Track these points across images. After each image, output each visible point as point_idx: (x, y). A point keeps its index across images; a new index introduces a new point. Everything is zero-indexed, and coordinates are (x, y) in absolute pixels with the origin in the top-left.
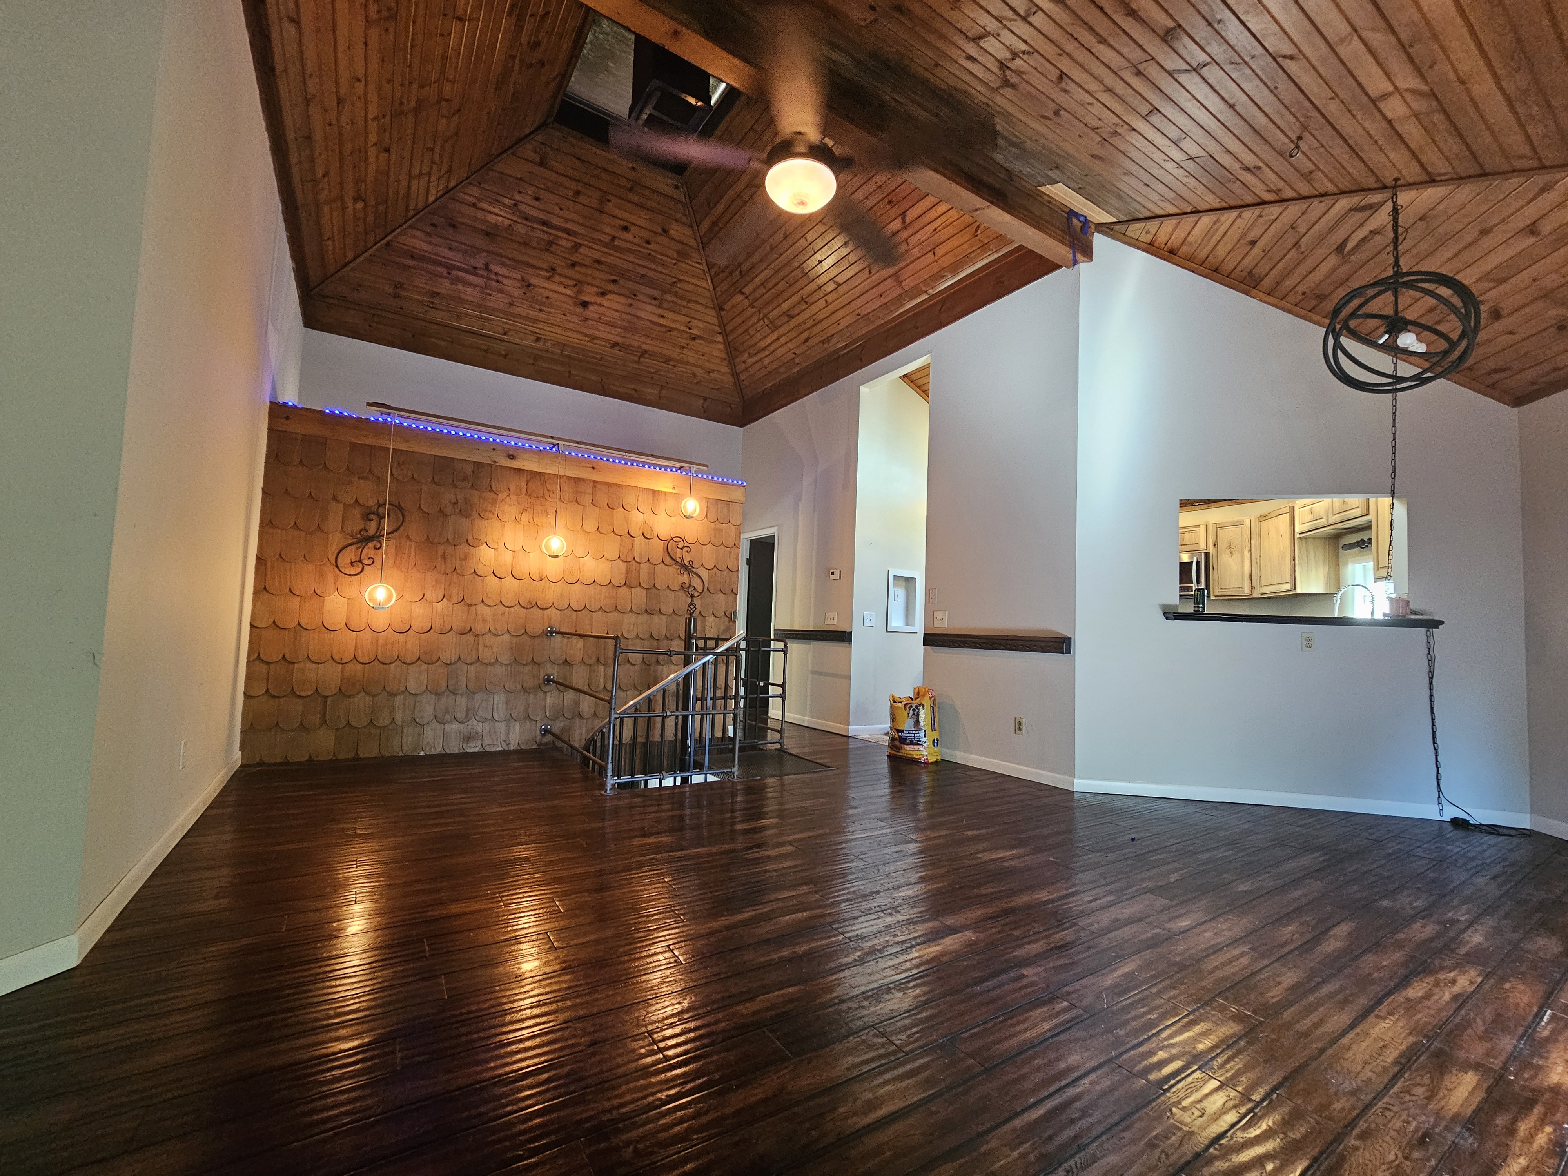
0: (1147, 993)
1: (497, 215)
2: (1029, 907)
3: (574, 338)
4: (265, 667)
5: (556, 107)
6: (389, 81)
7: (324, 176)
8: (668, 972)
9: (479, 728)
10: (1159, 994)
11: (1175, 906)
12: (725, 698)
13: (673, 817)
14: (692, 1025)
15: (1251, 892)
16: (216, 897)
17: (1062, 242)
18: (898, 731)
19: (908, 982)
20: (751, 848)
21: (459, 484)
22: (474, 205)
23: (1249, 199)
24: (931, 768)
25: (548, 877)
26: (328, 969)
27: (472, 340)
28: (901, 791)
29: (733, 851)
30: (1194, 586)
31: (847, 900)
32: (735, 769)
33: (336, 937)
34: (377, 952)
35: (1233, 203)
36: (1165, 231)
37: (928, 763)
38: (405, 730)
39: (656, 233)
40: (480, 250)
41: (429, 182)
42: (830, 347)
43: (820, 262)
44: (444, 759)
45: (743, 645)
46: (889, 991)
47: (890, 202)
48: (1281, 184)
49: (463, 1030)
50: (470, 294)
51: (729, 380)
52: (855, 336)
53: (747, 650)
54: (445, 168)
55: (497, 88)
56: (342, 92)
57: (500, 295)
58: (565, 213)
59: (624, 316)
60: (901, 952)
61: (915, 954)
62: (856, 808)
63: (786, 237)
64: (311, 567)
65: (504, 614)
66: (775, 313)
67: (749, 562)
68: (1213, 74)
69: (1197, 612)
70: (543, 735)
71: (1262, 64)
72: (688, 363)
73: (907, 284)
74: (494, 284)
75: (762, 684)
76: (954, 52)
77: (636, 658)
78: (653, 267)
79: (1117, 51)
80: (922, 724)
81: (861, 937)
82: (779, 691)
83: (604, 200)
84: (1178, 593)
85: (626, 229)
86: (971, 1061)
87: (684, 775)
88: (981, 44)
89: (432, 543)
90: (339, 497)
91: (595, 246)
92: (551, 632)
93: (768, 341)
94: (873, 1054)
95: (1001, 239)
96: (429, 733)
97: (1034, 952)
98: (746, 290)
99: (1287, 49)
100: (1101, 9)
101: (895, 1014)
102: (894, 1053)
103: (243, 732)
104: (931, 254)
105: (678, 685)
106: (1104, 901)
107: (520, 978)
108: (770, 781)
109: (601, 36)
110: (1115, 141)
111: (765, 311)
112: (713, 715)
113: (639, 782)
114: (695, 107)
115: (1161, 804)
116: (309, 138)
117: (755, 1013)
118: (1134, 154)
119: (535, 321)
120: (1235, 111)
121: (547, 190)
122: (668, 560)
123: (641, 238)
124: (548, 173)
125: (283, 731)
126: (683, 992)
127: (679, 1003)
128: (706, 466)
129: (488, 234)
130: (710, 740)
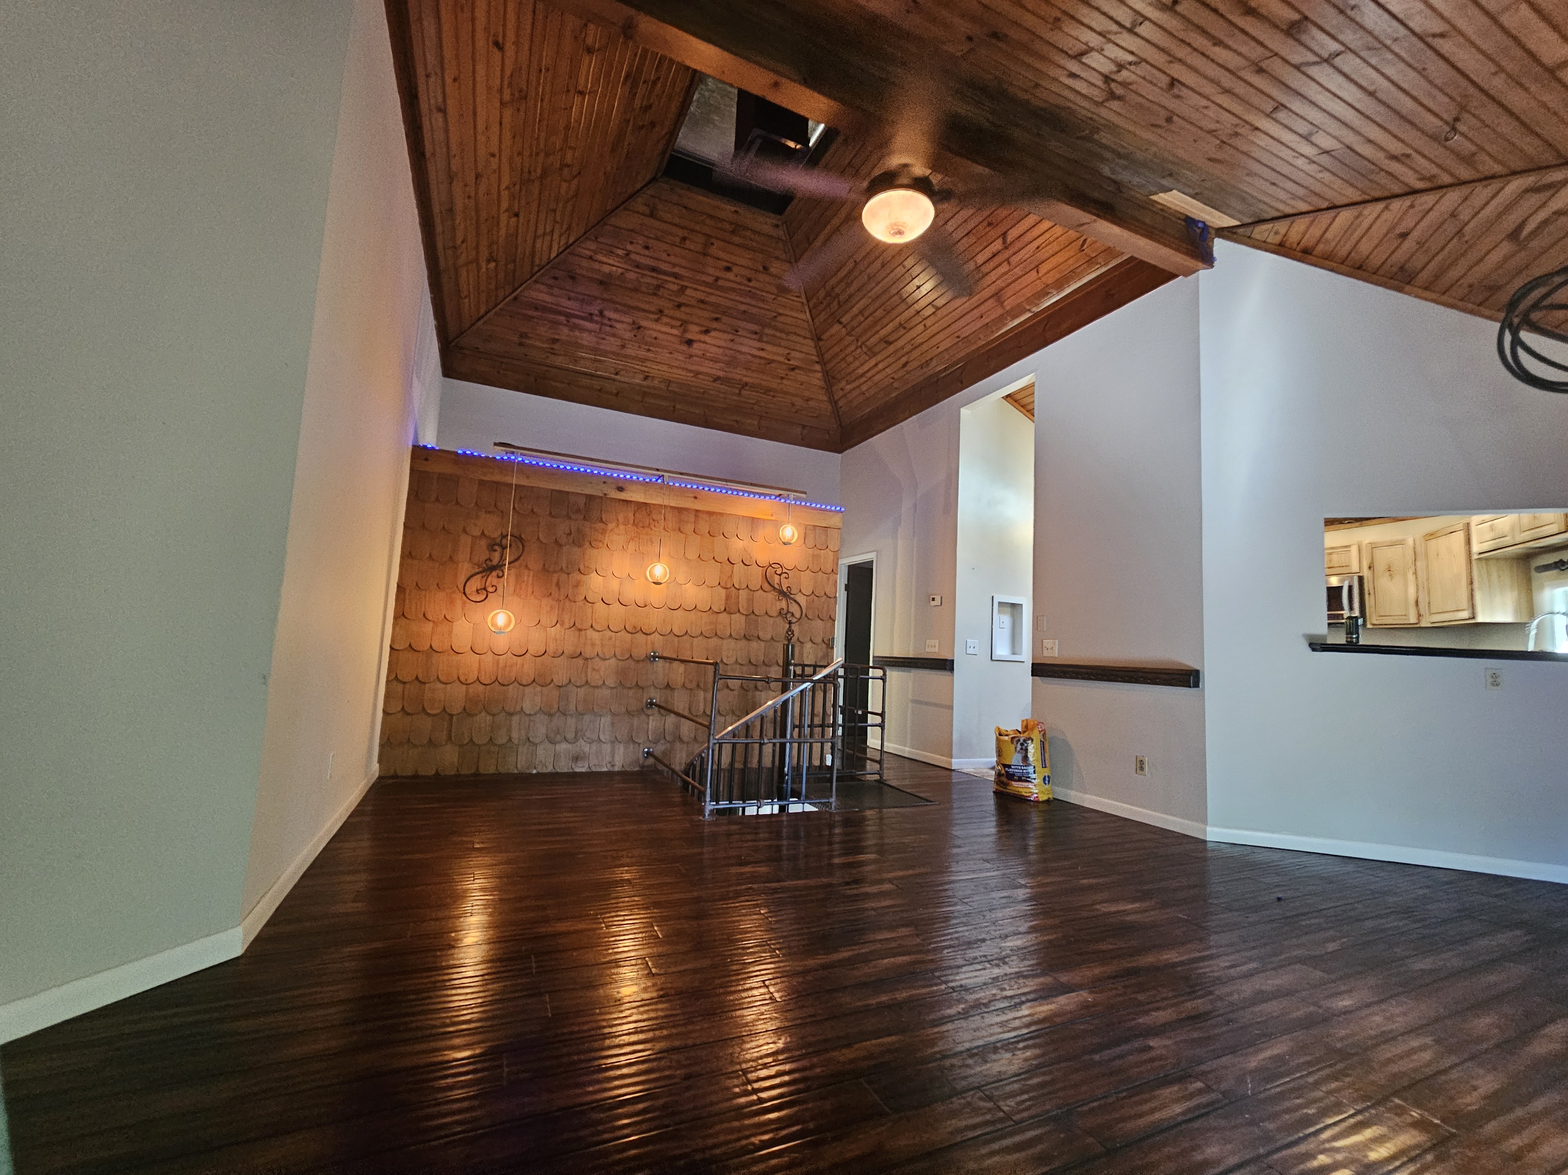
0: (1302, 1082)
1: (613, 266)
2: (1155, 969)
3: (677, 374)
4: (401, 686)
5: (666, 161)
6: (519, 154)
7: (463, 242)
8: (763, 1008)
9: (586, 749)
10: (1317, 1084)
11: (1333, 981)
12: (823, 726)
13: (770, 846)
14: (787, 1067)
15: (1431, 971)
16: (354, 901)
17: (1177, 250)
18: (1005, 766)
19: (1018, 1042)
20: (848, 884)
21: (573, 516)
22: (591, 258)
23: (1397, 189)
24: (1042, 807)
25: (647, 900)
26: (446, 977)
27: (586, 381)
28: (1009, 831)
29: (830, 885)
30: (1346, 613)
31: (950, 947)
32: (833, 800)
33: (454, 947)
34: (489, 965)
35: (1377, 194)
36: (1297, 231)
37: (1038, 802)
38: (520, 750)
39: (756, 271)
40: (596, 298)
41: (552, 240)
42: (928, 371)
43: (918, 287)
44: (554, 778)
45: (841, 672)
46: (995, 1050)
47: (989, 224)
48: (1435, 170)
49: (565, 1050)
50: (587, 339)
51: (827, 407)
52: (954, 359)
53: (845, 678)
54: (565, 227)
55: (613, 151)
56: (480, 167)
57: (612, 339)
58: (672, 259)
59: (728, 352)
60: (1010, 1008)
61: (1025, 1011)
62: (959, 847)
63: (883, 265)
64: (441, 595)
65: (610, 638)
66: (873, 340)
67: (847, 588)
68: (1348, 63)
69: (1350, 643)
70: (646, 758)
71: (1407, 46)
72: (786, 393)
73: (1009, 304)
74: (608, 328)
75: (860, 712)
76: (1053, 72)
77: (735, 684)
78: (754, 303)
79: (1235, 51)
80: (1031, 759)
81: (965, 989)
82: (878, 719)
83: (708, 244)
84: (1326, 621)
85: (728, 269)
86: (1090, 1140)
87: (782, 803)
88: (1084, 60)
89: (548, 571)
90: (468, 529)
91: (700, 288)
92: (654, 657)
93: (866, 367)
94: (978, 1120)
95: (1110, 252)
96: (540, 751)
97: (1162, 1021)
98: (843, 320)
99: (1437, 26)
100: (1215, 11)
101: (1003, 1077)
102: (1001, 1120)
103: (382, 746)
104: (1034, 273)
105: (775, 711)
106: (1245, 968)
107: (619, 1002)
108: (869, 813)
109: (706, 93)
110: (1237, 142)
111: (864, 338)
112: (811, 744)
113: (736, 809)
114: (795, 150)
115: (1313, 860)
116: (451, 210)
117: (852, 1061)
118: (1257, 154)
119: (645, 360)
120: (1377, 98)
121: (657, 239)
122: (766, 586)
123: (743, 276)
124: (656, 223)
125: (415, 746)
126: (778, 1032)
127: (774, 1043)
128: (805, 493)
129: (601, 283)
130: (808, 768)
